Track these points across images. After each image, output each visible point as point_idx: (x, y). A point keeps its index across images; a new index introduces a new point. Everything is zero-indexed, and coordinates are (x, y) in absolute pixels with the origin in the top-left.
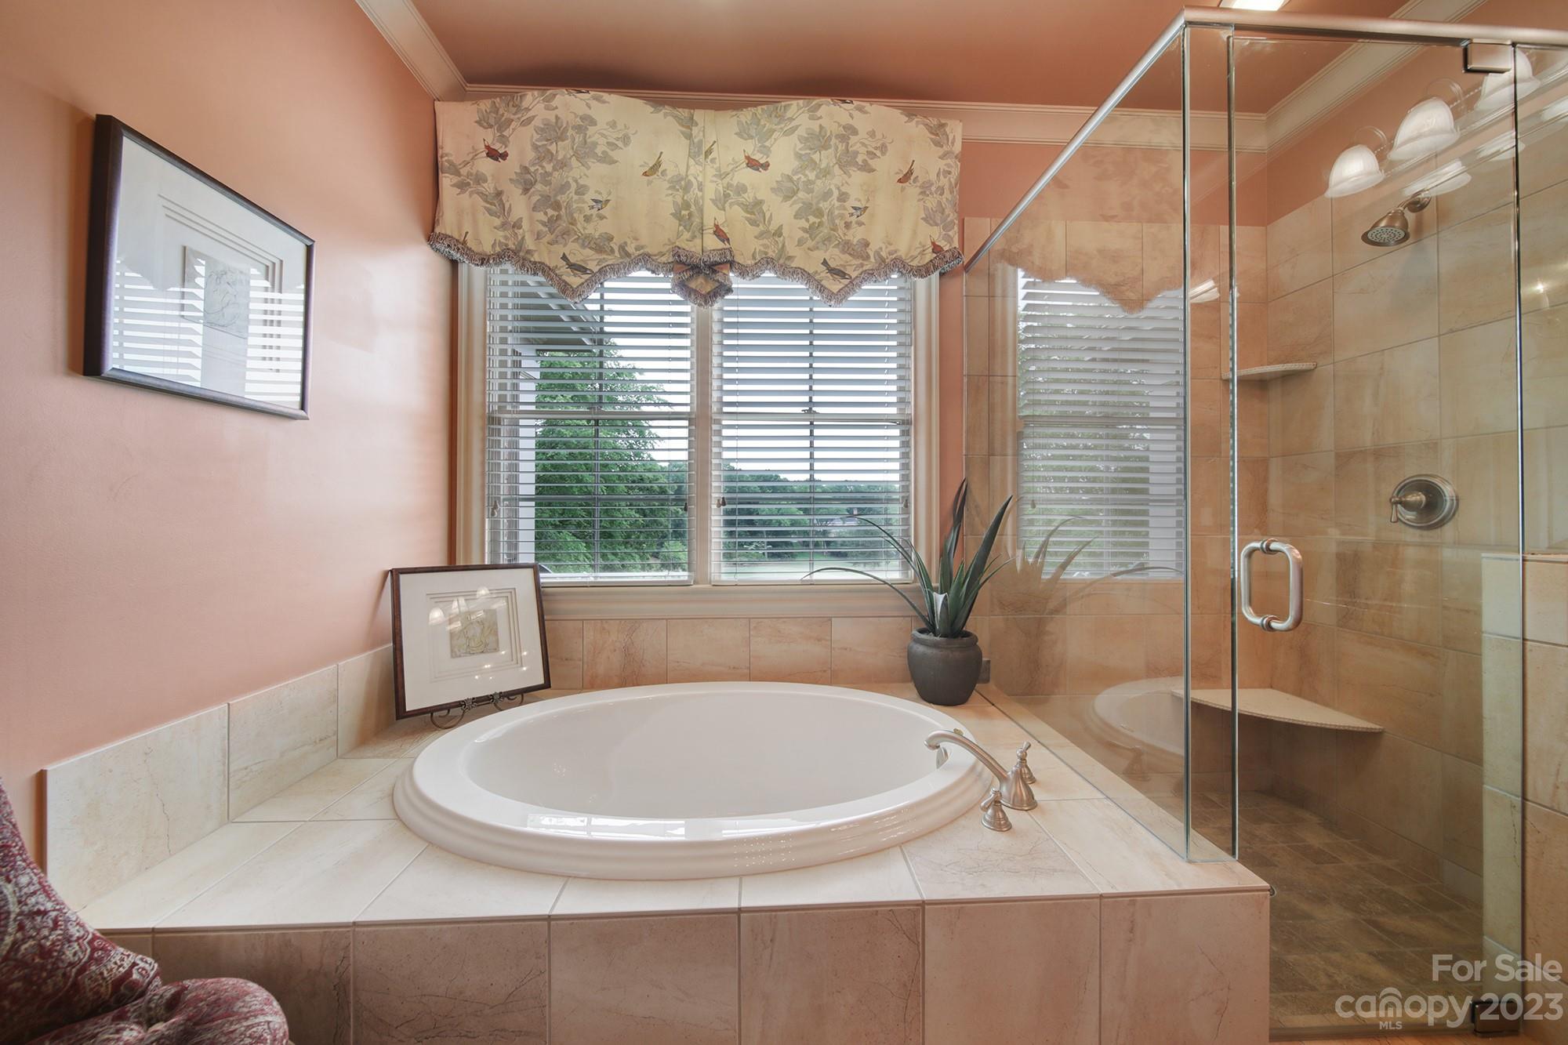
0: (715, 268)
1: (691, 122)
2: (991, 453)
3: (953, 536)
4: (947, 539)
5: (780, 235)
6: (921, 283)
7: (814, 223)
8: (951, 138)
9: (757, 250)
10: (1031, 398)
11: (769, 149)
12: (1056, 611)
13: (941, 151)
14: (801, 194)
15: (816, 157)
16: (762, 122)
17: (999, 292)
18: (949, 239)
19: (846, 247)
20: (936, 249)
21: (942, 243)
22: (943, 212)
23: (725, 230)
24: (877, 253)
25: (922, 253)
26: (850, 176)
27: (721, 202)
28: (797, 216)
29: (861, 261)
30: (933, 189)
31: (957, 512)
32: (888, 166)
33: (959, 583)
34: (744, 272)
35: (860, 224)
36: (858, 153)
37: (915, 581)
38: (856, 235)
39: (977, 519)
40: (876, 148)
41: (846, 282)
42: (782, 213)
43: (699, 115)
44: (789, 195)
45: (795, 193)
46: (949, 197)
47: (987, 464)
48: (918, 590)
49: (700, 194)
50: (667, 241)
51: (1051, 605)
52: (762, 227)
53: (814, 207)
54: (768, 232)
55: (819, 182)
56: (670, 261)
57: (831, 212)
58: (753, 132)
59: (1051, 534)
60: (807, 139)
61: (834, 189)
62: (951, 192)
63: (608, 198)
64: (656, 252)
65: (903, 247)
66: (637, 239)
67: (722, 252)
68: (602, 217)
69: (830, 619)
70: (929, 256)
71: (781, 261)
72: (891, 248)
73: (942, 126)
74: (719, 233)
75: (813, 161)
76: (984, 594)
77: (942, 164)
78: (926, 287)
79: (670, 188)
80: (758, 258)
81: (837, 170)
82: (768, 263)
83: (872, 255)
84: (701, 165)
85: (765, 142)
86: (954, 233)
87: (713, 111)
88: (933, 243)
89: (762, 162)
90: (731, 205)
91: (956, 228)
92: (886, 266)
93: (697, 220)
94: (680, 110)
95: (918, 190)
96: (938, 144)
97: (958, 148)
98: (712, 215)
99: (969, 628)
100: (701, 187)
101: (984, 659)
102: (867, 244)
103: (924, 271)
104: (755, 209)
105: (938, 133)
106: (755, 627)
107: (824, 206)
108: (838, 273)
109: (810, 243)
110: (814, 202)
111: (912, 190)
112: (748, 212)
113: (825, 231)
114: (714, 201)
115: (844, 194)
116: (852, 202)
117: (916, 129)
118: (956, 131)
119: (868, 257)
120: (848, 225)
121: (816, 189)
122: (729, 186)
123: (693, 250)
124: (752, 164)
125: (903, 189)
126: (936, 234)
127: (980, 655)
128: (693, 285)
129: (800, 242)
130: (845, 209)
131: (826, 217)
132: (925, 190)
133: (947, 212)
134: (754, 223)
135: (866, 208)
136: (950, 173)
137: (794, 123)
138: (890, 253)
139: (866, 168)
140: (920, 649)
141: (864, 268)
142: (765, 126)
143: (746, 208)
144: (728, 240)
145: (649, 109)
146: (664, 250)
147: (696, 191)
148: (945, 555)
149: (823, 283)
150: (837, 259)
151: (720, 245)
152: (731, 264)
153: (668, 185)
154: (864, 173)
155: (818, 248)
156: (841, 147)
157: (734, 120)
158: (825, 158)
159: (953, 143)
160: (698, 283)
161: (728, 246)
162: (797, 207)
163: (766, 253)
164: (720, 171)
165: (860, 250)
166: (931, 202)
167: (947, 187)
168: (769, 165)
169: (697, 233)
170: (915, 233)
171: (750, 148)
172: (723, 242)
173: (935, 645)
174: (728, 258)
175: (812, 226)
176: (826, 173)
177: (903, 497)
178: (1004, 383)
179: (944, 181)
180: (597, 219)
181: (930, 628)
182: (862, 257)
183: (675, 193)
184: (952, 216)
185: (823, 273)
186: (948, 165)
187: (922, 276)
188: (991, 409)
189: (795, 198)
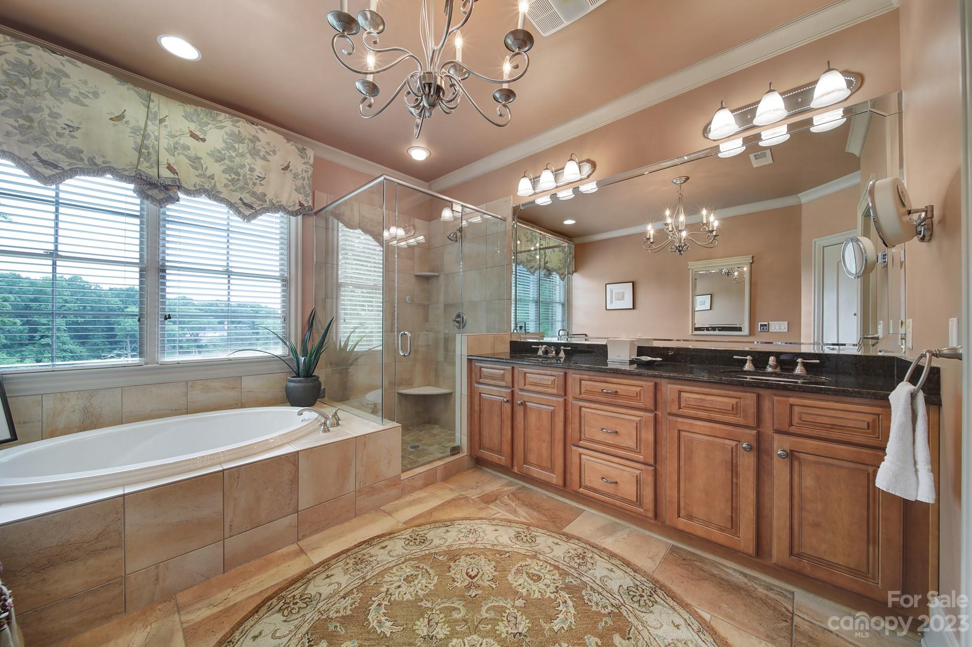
0: (168, 187)
1: (149, 99)
2: (326, 298)
3: (308, 334)
4: (305, 335)
5: (213, 179)
6: (293, 219)
7: (234, 178)
8: (308, 156)
9: (197, 183)
10: (344, 275)
11: (206, 132)
12: (351, 365)
13: (304, 161)
14: (226, 162)
15: (236, 145)
16: (201, 116)
17: (330, 227)
18: (308, 202)
19: (253, 194)
20: (301, 204)
21: (304, 203)
22: (304, 188)
23: (175, 168)
24: (271, 201)
25: (294, 205)
26: (256, 161)
27: (173, 150)
28: (224, 172)
29: (261, 203)
30: (300, 177)
31: (310, 323)
32: (277, 161)
33: (311, 353)
34: (188, 192)
35: (262, 185)
36: (260, 150)
37: (289, 355)
38: (259, 190)
39: (320, 326)
40: (270, 151)
41: (253, 211)
42: (214, 168)
43: (154, 96)
44: (220, 160)
45: (223, 159)
46: (307, 182)
47: (325, 302)
48: (291, 359)
49: (156, 143)
50: (129, 163)
51: (350, 362)
52: (200, 171)
53: (235, 170)
54: (204, 175)
55: (238, 159)
56: (132, 175)
57: (245, 175)
58: (195, 119)
59: (352, 332)
60: (230, 135)
61: (247, 164)
62: (309, 181)
63: (79, 126)
64: (120, 168)
65: (284, 200)
66: (103, 156)
67: (174, 180)
68: (73, 137)
69: (241, 377)
70: (297, 207)
71: (213, 193)
72: (278, 199)
73: (304, 149)
74: (170, 168)
75: (234, 147)
76: (323, 357)
77: (304, 167)
78: (296, 222)
79: (131, 132)
80: (198, 187)
81: (248, 155)
82: (205, 192)
83: (268, 200)
84: (156, 126)
85: (204, 127)
86: (310, 199)
87: (165, 98)
88: (299, 202)
89: (201, 137)
90: (179, 154)
91: (310, 197)
92: (275, 208)
93: (154, 158)
94: (140, 89)
95: (292, 176)
96: (302, 157)
97: (312, 161)
98: (164, 157)
99: (315, 373)
100: (157, 139)
101: (322, 388)
102: (265, 195)
103: (295, 214)
104: (196, 162)
105: (302, 151)
106: (191, 386)
107: (241, 171)
108: (249, 206)
109: (231, 187)
110: (235, 168)
111: (289, 175)
112: (191, 161)
113: (241, 184)
114: (167, 150)
115: (252, 168)
116: (256, 173)
117: (291, 147)
118: (311, 153)
119: (266, 201)
120: (254, 184)
121: (236, 162)
122: (177, 143)
123: (152, 174)
124: (193, 135)
125: (284, 174)
126: (301, 198)
127: (320, 384)
128: (150, 192)
129: (226, 186)
130: (253, 176)
131: (242, 177)
132: (296, 176)
133: (306, 189)
134: (195, 168)
135: (264, 178)
136: (308, 172)
137: (222, 124)
138: (278, 202)
139: (264, 158)
140: (292, 384)
141: (263, 206)
142: (203, 119)
143: (189, 158)
144: (177, 173)
145: (115, 82)
146: (127, 168)
147: (154, 141)
148: (304, 342)
149: (240, 209)
150: (248, 199)
151: (171, 175)
152: (179, 187)
153: (130, 131)
154: (263, 161)
155: (237, 191)
156: (251, 145)
157: (181, 108)
158: (242, 148)
159: (309, 159)
160: (154, 192)
161: (177, 177)
162: (225, 167)
163: (203, 186)
164: (171, 133)
165: (262, 197)
166: (299, 183)
167: (306, 178)
168: (205, 140)
169: (154, 165)
170: (290, 195)
171: (193, 127)
172: (174, 174)
173: (300, 382)
174: (178, 184)
175: (233, 179)
176: (242, 155)
177: (283, 316)
178: (332, 267)
179: (305, 175)
180: (68, 137)
181: (298, 375)
182: (262, 201)
183: (135, 136)
184: (309, 191)
185: (240, 203)
186: (307, 168)
187: (294, 216)
188: (326, 278)
189: (222, 162)
